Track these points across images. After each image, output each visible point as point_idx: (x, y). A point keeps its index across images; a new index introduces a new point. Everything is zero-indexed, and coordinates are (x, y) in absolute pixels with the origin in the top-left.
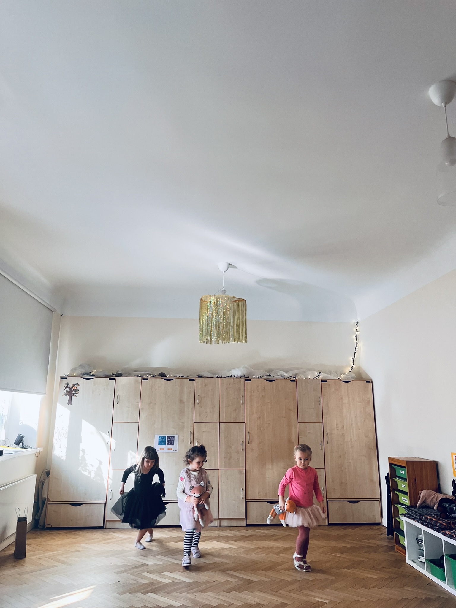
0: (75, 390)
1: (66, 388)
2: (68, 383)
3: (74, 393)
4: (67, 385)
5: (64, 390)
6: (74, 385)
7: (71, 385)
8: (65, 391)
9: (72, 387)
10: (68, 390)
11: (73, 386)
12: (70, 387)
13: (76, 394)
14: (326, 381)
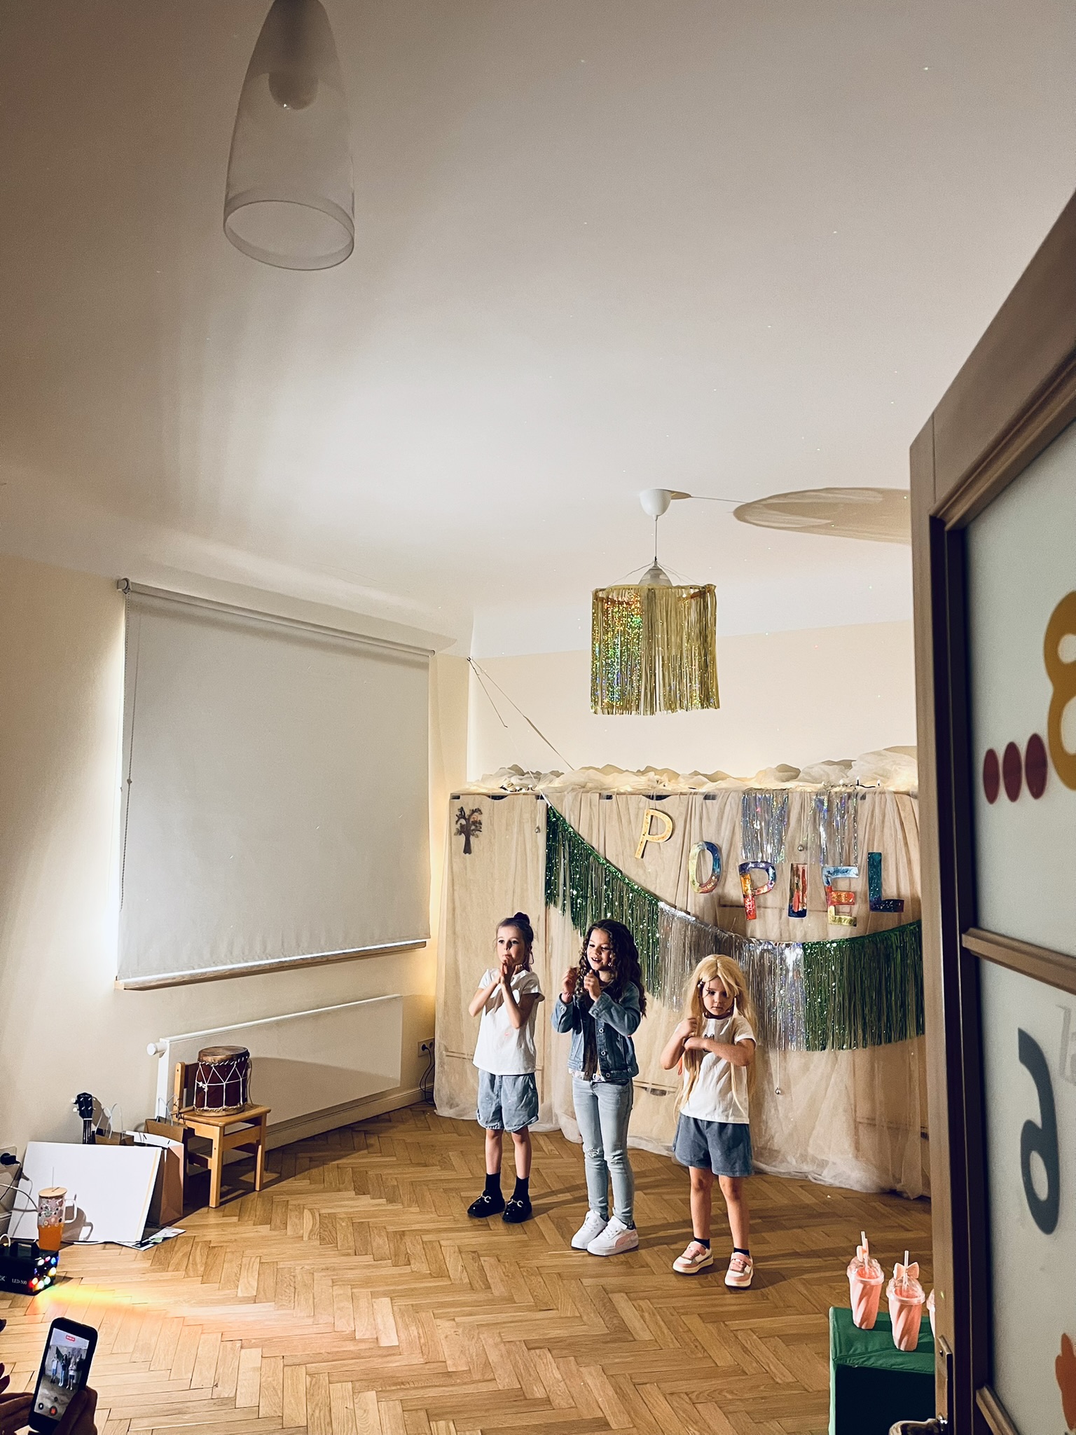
0: (475, 823)
1: (459, 819)
2: (462, 808)
3: (473, 830)
4: (461, 812)
5: (457, 822)
6: (473, 812)
8: (458, 826)
9: (470, 816)
10: (463, 822)
11: (472, 814)
12: (466, 815)
13: (477, 832)
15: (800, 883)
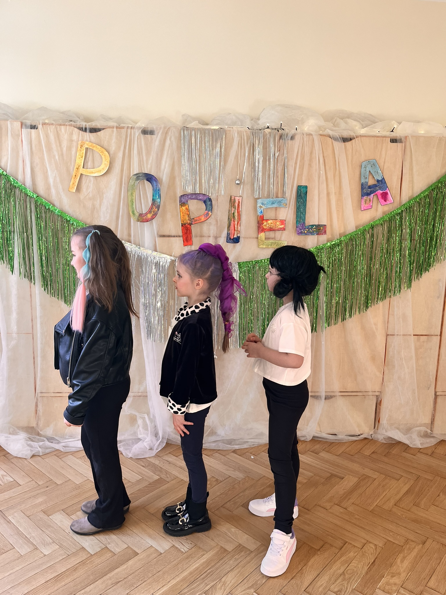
15: (236, 214)
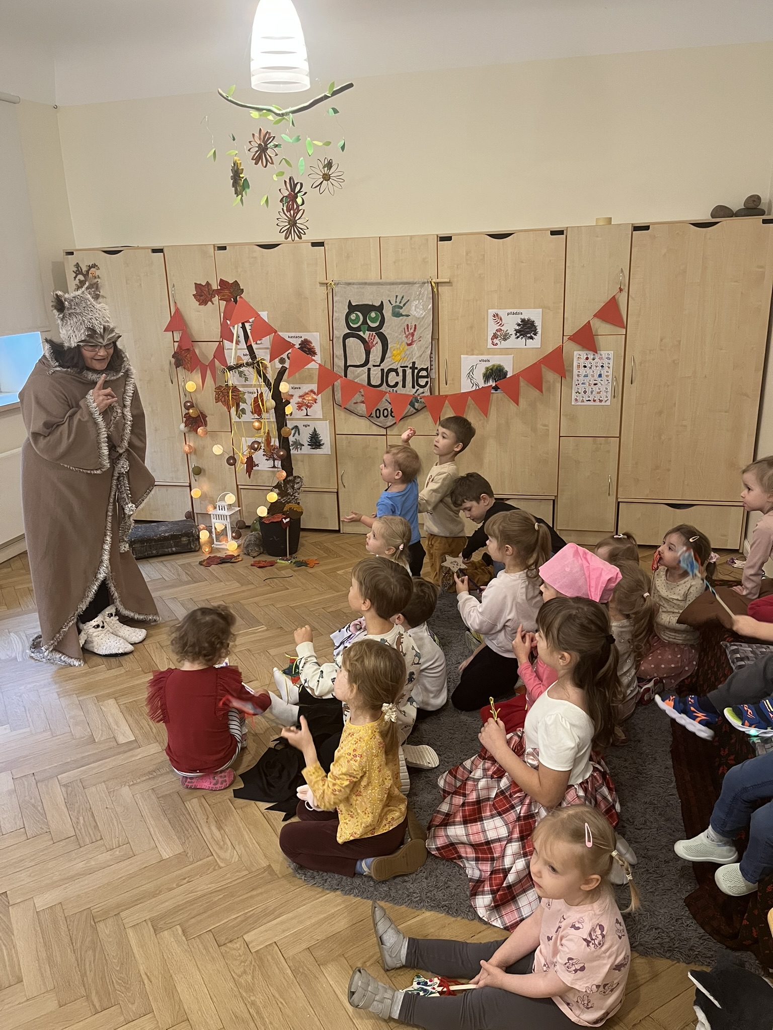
1: (77, 275)
2: (78, 263)
4: (78, 268)
5: (75, 278)
6: (90, 267)
7: (84, 269)
8: (77, 282)
10: (81, 277)
11: (89, 270)
12: (83, 271)
14: (646, 228)
